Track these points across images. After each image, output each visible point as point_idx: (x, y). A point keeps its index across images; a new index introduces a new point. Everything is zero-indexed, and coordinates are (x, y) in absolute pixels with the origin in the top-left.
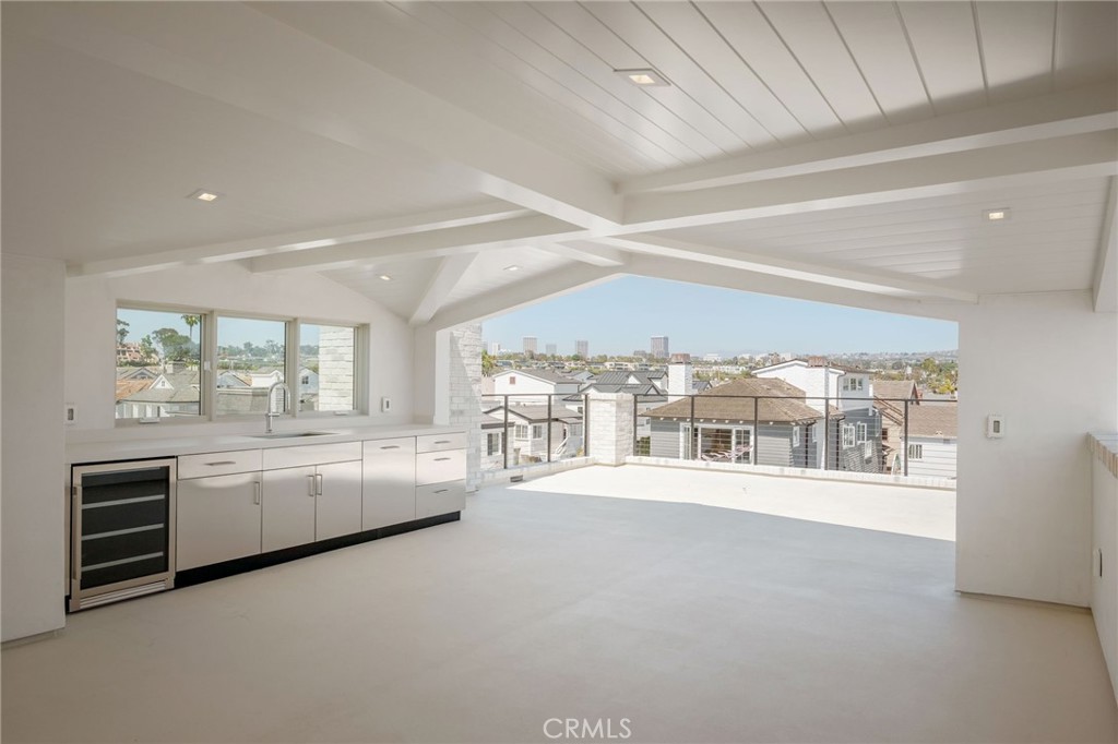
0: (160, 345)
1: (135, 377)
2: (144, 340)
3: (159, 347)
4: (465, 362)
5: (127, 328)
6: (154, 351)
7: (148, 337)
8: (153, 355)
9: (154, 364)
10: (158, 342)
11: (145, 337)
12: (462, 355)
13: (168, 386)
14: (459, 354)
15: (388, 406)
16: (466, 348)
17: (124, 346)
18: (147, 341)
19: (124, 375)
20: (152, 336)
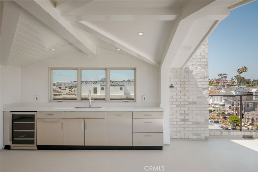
0: (236, 80)
1: (218, 89)
2: (231, 79)
3: (236, 81)
4: (197, 80)
5: (227, 76)
6: (235, 82)
7: (233, 78)
8: (234, 83)
9: (234, 86)
10: (236, 79)
11: (232, 78)
12: (195, 78)
13: (224, 92)
14: (193, 78)
15: (144, 99)
16: (198, 75)
17: (226, 81)
18: (232, 79)
19: (216, 89)
20: (234, 78)
